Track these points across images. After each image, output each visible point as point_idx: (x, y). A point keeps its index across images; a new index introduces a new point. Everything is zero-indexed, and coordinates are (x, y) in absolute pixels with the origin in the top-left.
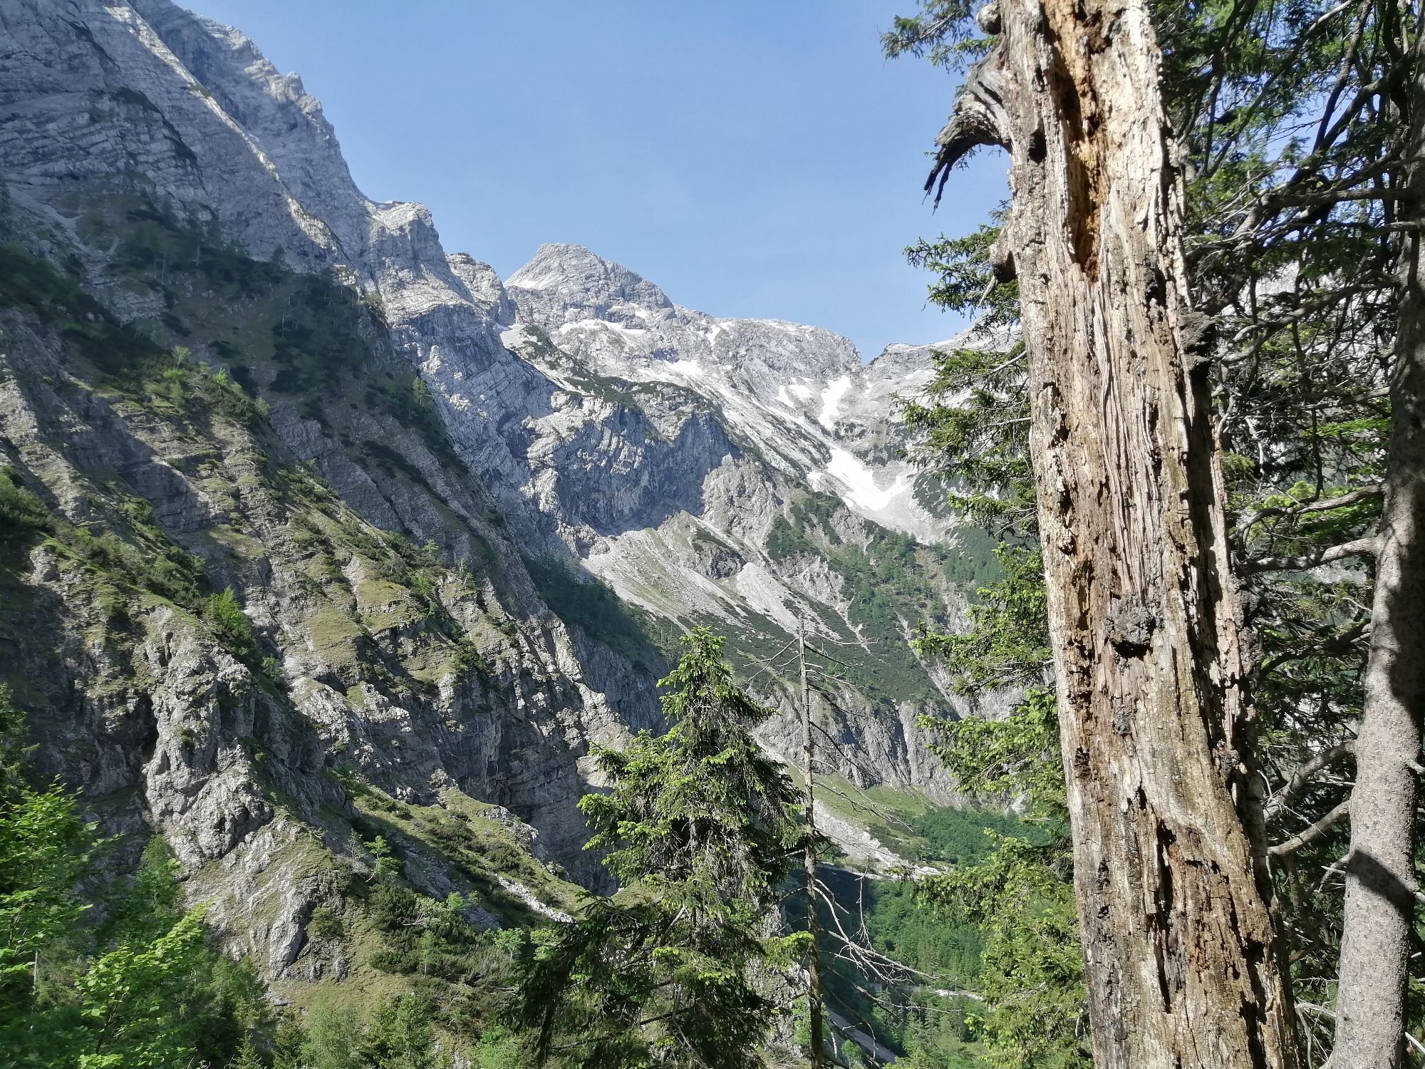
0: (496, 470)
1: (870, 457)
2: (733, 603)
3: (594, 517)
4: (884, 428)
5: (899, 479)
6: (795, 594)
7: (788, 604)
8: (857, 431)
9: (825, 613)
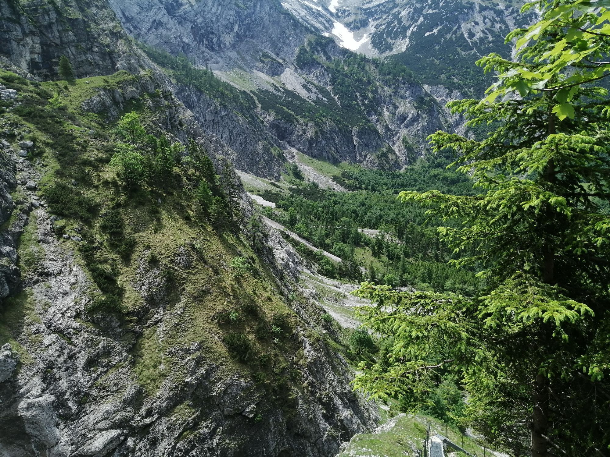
0: (160, 21)
1: (352, 26)
2: (278, 86)
3: (212, 47)
4: (359, 12)
5: (365, 35)
6: (308, 82)
7: (305, 87)
8: (347, 13)
9: (322, 90)
